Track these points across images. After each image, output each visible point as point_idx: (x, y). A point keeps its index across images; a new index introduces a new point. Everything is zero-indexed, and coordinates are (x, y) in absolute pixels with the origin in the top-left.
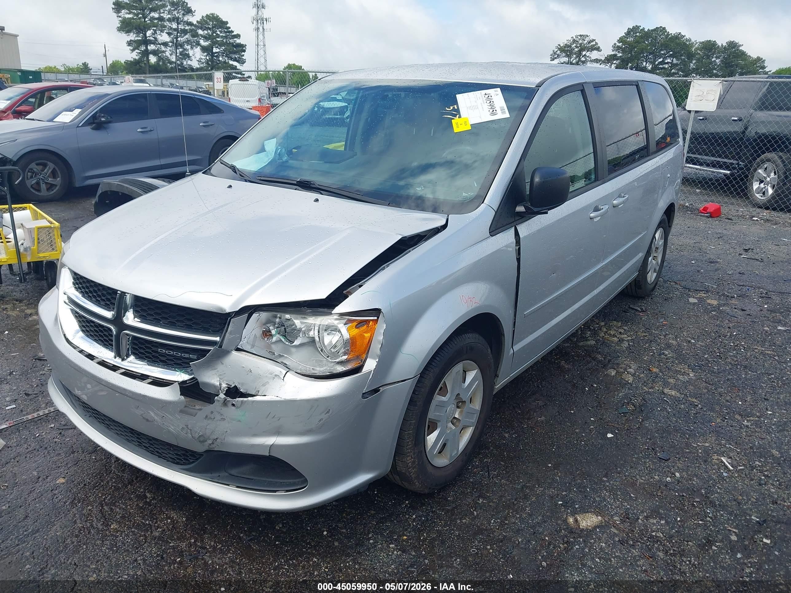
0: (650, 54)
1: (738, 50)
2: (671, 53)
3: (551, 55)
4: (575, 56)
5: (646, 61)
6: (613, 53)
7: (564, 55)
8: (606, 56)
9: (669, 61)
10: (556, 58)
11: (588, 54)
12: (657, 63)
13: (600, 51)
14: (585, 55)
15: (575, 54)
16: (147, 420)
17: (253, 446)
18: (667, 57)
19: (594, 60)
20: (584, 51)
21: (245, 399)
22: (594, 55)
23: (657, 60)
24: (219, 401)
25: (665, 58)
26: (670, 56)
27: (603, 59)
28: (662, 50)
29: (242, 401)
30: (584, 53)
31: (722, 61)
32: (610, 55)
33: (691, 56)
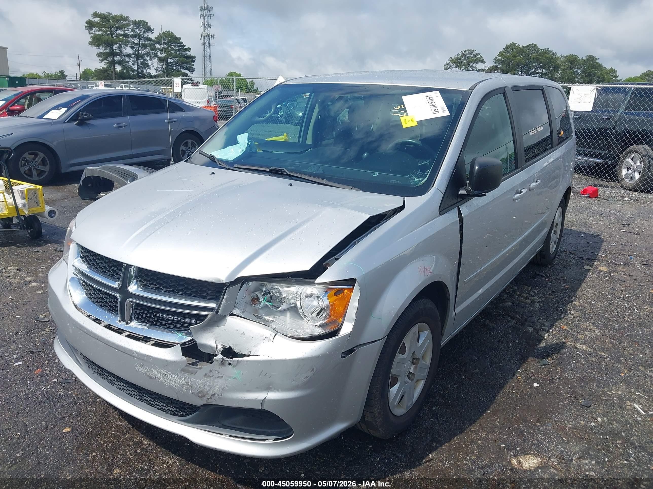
0: (525, 65)
1: (595, 62)
2: (541, 65)
3: (445, 66)
4: (464, 67)
5: (521, 72)
6: (494, 65)
7: (455, 65)
8: (489, 67)
9: (540, 71)
10: (448, 68)
11: (474, 65)
12: (530, 72)
13: (484, 63)
14: (472, 66)
15: (464, 65)
16: (151, 378)
17: (247, 400)
18: (538, 68)
19: (480, 70)
20: (471, 63)
21: (241, 359)
22: (480, 66)
23: (530, 71)
24: (217, 361)
25: (536, 69)
26: (541, 67)
27: (487, 69)
28: (534, 62)
29: (238, 361)
31: (582, 71)
33: (557, 68)
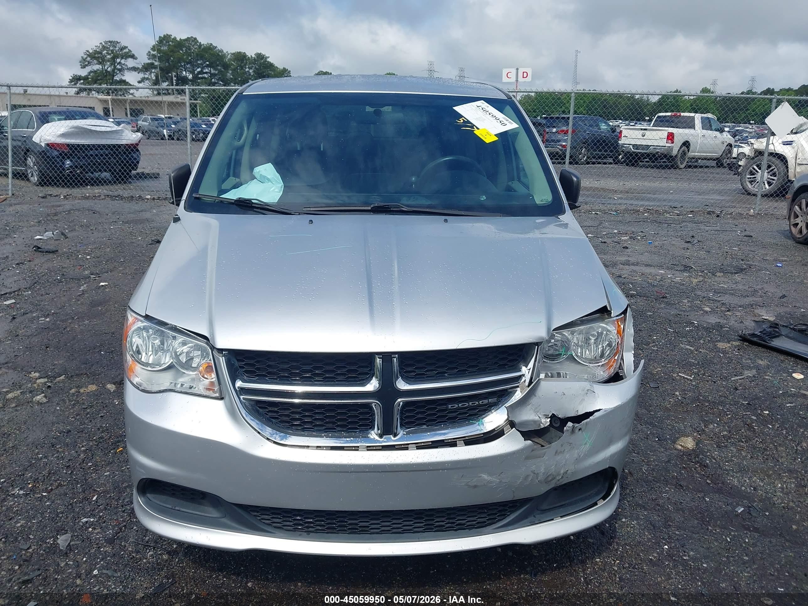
0: (188, 63)
1: (266, 61)
2: (208, 63)
3: (80, 62)
4: (108, 63)
5: (185, 71)
6: (149, 61)
7: (95, 61)
8: (143, 64)
9: (207, 70)
10: (87, 65)
11: (123, 61)
12: (196, 72)
13: (136, 59)
14: (120, 63)
15: (108, 61)
16: (475, 487)
17: (598, 463)
18: (204, 67)
19: (132, 68)
20: (118, 58)
21: (588, 420)
22: (130, 63)
23: (196, 70)
24: (568, 430)
25: (203, 68)
26: (208, 66)
27: (140, 67)
28: (198, 60)
29: (586, 423)
30: (118, 60)
31: (254, 71)
32: (148, 64)
33: (226, 66)
